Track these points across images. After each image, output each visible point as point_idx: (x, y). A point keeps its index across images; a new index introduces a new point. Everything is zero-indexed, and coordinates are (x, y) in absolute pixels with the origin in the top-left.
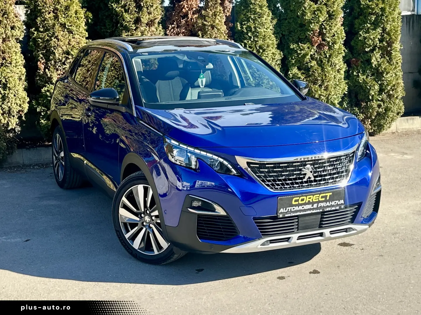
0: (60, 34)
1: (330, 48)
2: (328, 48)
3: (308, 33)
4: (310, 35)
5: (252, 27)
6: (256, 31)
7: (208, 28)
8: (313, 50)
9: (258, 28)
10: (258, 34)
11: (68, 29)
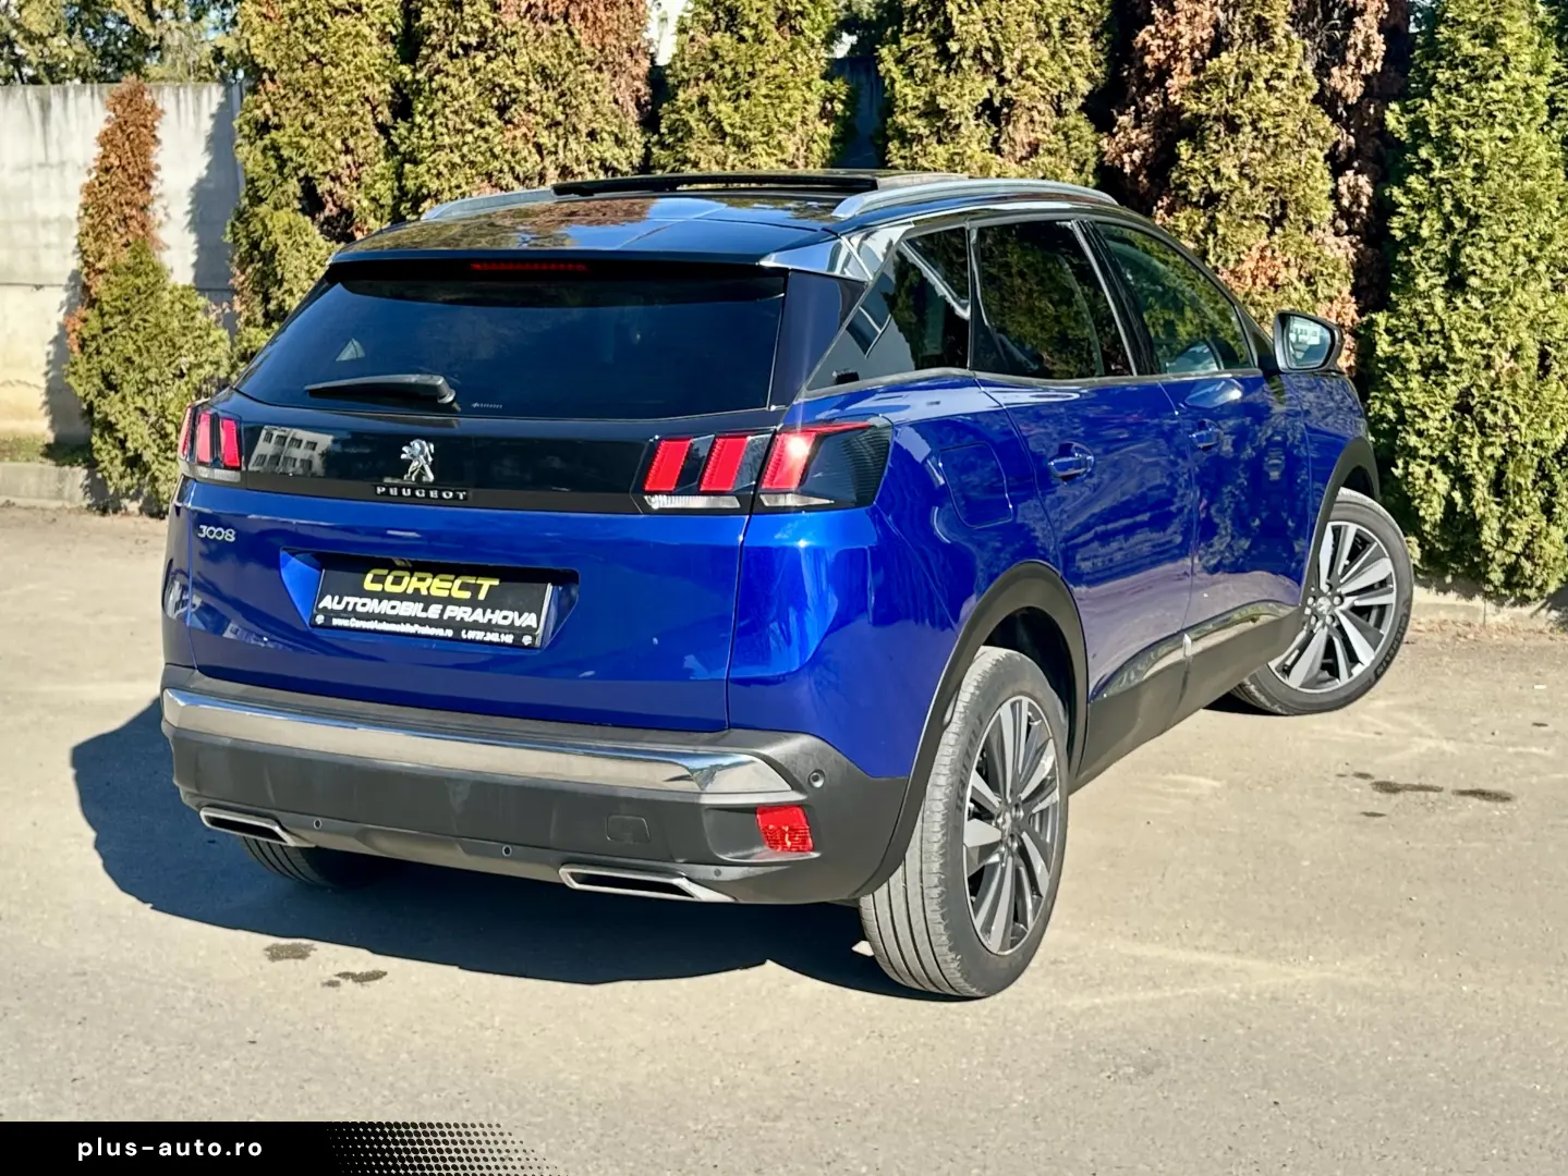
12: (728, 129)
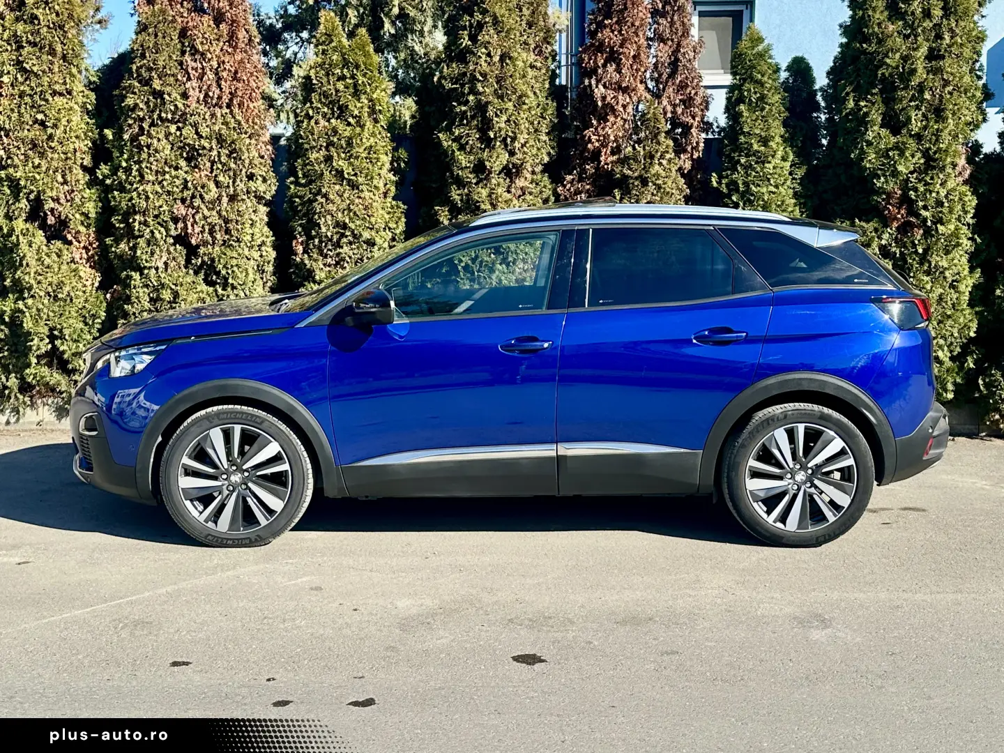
0: (332, 188)
1: (928, 233)
2: (921, 231)
3: (875, 198)
4: (880, 203)
5: (740, 182)
6: (748, 190)
7: (633, 183)
8: (886, 236)
9: (754, 184)
10: (752, 198)
11: (349, 180)
12: (346, 176)
